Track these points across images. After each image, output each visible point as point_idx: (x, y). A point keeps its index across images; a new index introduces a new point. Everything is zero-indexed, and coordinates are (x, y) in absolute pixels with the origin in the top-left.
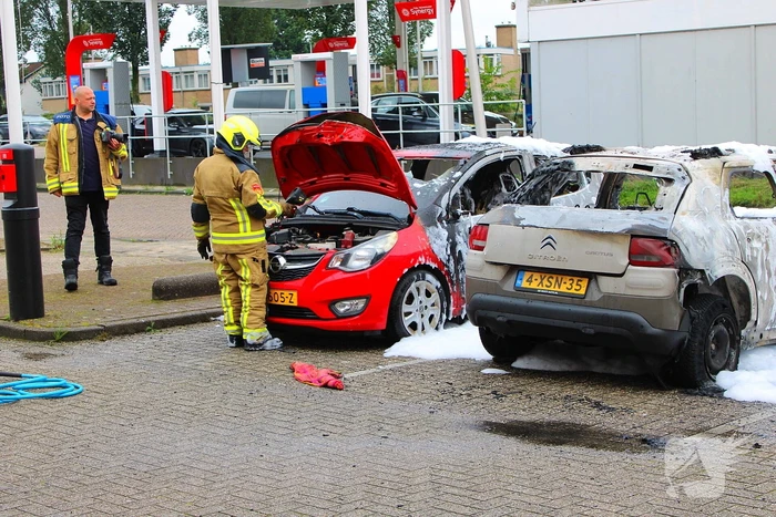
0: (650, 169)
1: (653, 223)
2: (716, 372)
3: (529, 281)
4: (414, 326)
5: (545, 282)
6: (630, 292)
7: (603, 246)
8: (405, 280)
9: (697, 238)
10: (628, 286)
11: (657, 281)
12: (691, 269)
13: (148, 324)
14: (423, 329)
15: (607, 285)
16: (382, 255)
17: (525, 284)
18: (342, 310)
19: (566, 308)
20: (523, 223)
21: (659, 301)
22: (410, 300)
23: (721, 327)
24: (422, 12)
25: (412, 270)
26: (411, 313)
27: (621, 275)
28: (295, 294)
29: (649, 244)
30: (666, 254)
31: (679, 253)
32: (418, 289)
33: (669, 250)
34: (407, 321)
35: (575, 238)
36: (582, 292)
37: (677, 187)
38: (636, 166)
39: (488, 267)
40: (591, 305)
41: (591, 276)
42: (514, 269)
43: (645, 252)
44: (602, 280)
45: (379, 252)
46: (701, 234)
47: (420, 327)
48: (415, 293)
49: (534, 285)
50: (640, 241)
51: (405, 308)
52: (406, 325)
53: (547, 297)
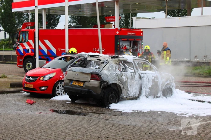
0: (100, 60)
1: (96, 71)
2: (111, 104)
3: (74, 83)
4: (59, 94)
5: (76, 83)
6: (90, 85)
7: (86, 76)
8: (57, 83)
9: (106, 75)
10: (90, 84)
11: (95, 83)
12: (104, 81)
13: (5, 92)
14: (61, 94)
15: (87, 84)
16: (52, 77)
17: (73, 84)
18: (42, 89)
19: (79, 89)
20: (73, 71)
21: (96, 87)
22: (58, 88)
23: (113, 94)
24: (112, 19)
25: (59, 81)
26: (58, 91)
27: (89, 82)
28: (33, 85)
29: (95, 75)
30: (98, 78)
31: (101, 78)
32: (60, 85)
33: (99, 77)
34: (57, 92)
35: (81, 74)
36: (82, 85)
37: (105, 64)
38: (98, 60)
39: (67, 80)
40: (84, 88)
41: (84, 82)
42: (71, 81)
43: (94, 77)
44: (86, 83)
45: (51, 77)
46: (107, 74)
47: (60, 94)
48: (59, 86)
49: (74, 84)
50: (93, 75)
51: (57, 89)
52: (57, 93)
53: (76, 86)
